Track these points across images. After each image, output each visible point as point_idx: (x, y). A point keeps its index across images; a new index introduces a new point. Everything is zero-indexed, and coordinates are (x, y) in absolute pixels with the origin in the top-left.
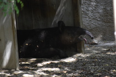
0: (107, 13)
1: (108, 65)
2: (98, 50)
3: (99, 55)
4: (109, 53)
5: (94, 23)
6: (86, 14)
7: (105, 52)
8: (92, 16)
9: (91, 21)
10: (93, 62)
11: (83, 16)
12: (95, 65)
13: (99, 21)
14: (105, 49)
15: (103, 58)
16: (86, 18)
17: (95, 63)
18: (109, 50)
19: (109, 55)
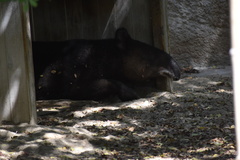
0: (220, 7)
1: (219, 115)
2: (199, 84)
3: (203, 95)
4: (223, 91)
5: (193, 29)
6: (177, 9)
7: (213, 89)
8: (188, 14)
9: (185, 23)
10: (189, 108)
11: (171, 12)
12: (193, 116)
13: (203, 23)
14: (215, 83)
15: (210, 101)
16: (176, 16)
17: (193, 111)
18: (222, 84)
19: (223, 94)
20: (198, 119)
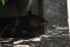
0: (63, 7)
1: (63, 43)
2: (56, 33)
3: (57, 36)
4: (64, 35)
5: (54, 14)
6: (48, 7)
7: (61, 34)
8: (52, 9)
9: (51, 12)
10: (52, 41)
11: (46, 8)
12: (54, 43)
13: (57, 12)
14: (61, 32)
15: (60, 38)
16: (48, 9)
17: (54, 42)
19: (64, 36)
20: (56, 44)
